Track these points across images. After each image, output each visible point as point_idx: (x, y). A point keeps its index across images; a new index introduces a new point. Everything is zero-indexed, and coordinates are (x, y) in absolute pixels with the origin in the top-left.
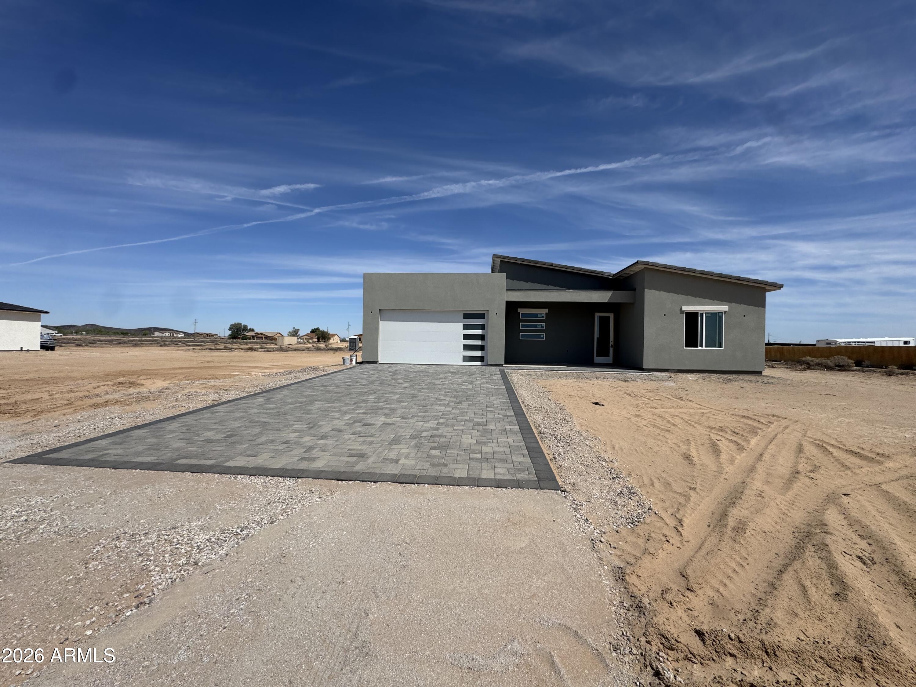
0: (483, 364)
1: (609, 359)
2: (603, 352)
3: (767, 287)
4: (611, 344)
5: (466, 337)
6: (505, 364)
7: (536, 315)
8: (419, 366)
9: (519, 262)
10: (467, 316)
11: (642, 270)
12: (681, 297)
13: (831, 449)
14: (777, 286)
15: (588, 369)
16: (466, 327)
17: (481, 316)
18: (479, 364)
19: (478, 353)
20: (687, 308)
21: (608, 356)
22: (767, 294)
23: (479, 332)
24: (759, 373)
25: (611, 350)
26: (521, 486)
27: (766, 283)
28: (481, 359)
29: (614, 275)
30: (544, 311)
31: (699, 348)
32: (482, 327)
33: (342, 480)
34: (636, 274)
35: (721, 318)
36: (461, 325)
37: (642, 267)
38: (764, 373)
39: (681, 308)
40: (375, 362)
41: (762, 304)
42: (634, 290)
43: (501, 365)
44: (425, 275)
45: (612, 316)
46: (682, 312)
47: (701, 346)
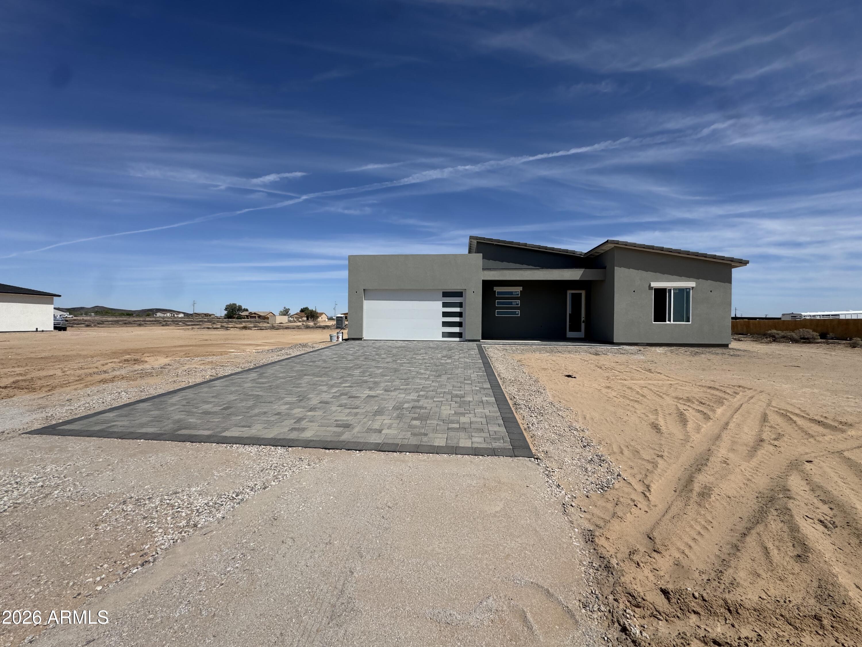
0: (461, 340)
1: (581, 334)
2: (575, 328)
3: (733, 264)
4: (583, 319)
5: (445, 314)
6: (482, 339)
7: (511, 293)
8: (402, 342)
9: (495, 243)
10: (446, 294)
11: (612, 249)
12: (650, 274)
13: (795, 418)
14: (743, 263)
15: (561, 343)
16: (445, 305)
17: (459, 294)
18: (458, 339)
19: (456, 330)
20: (656, 285)
21: (580, 331)
22: (733, 270)
23: (457, 310)
24: (726, 346)
25: (583, 325)
26: (496, 454)
27: (732, 260)
28: (459, 335)
29: (585, 254)
30: (519, 289)
31: (668, 322)
32: (460, 305)
33: (329, 449)
34: (606, 252)
35: (688, 294)
36: (440, 303)
37: (612, 246)
38: (730, 346)
39: (650, 285)
40: (360, 339)
41: (728, 280)
42: (605, 268)
43: (479, 341)
44: (406, 256)
45: (583, 293)
46: (650, 288)
47: (670, 320)
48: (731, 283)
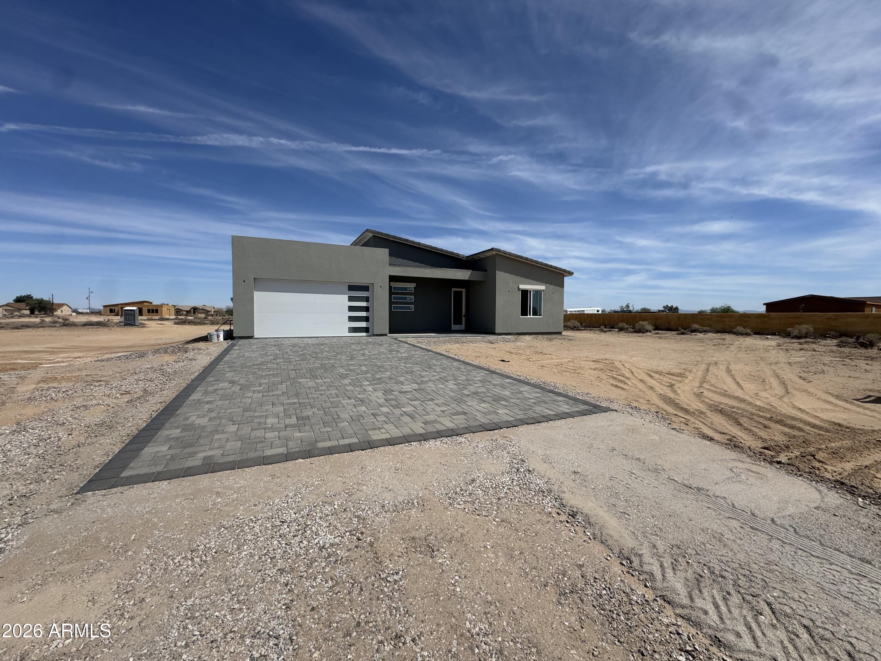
0: (368, 334)
1: (462, 327)
2: (458, 322)
3: (565, 274)
4: (463, 314)
5: (351, 309)
6: (389, 333)
7: (406, 289)
9: (391, 239)
10: (352, 288)
11: (494, 256)
12: (519, 278)
14: (570, 273)
16: (351, 299)
17: (365, 288)
18: (364, 334)
19: (363, 324)
20: (523, 287)
21: (461, 324)
22: (565, 278)
23: (364, 304)
24: (560, 333)
25: (464, 319)
27: (565, 271)
28: (366, 330)
29: (467, 257)
30: (413, 285)
31: (529, 316)
32: (367, 299)
34: (487, 257)
35: (541, 294)
36: (346, 297)
37: (494, 253)
38: (563, 333)
39: (519, 286)
40: (251, 337)
41: (562, 285)
42: (486, 271)
43: (386, 335)
44: (308, 244)
45: (464, 290)
46: (519, 289)
47: (530, 315)
48: (563, 287)
